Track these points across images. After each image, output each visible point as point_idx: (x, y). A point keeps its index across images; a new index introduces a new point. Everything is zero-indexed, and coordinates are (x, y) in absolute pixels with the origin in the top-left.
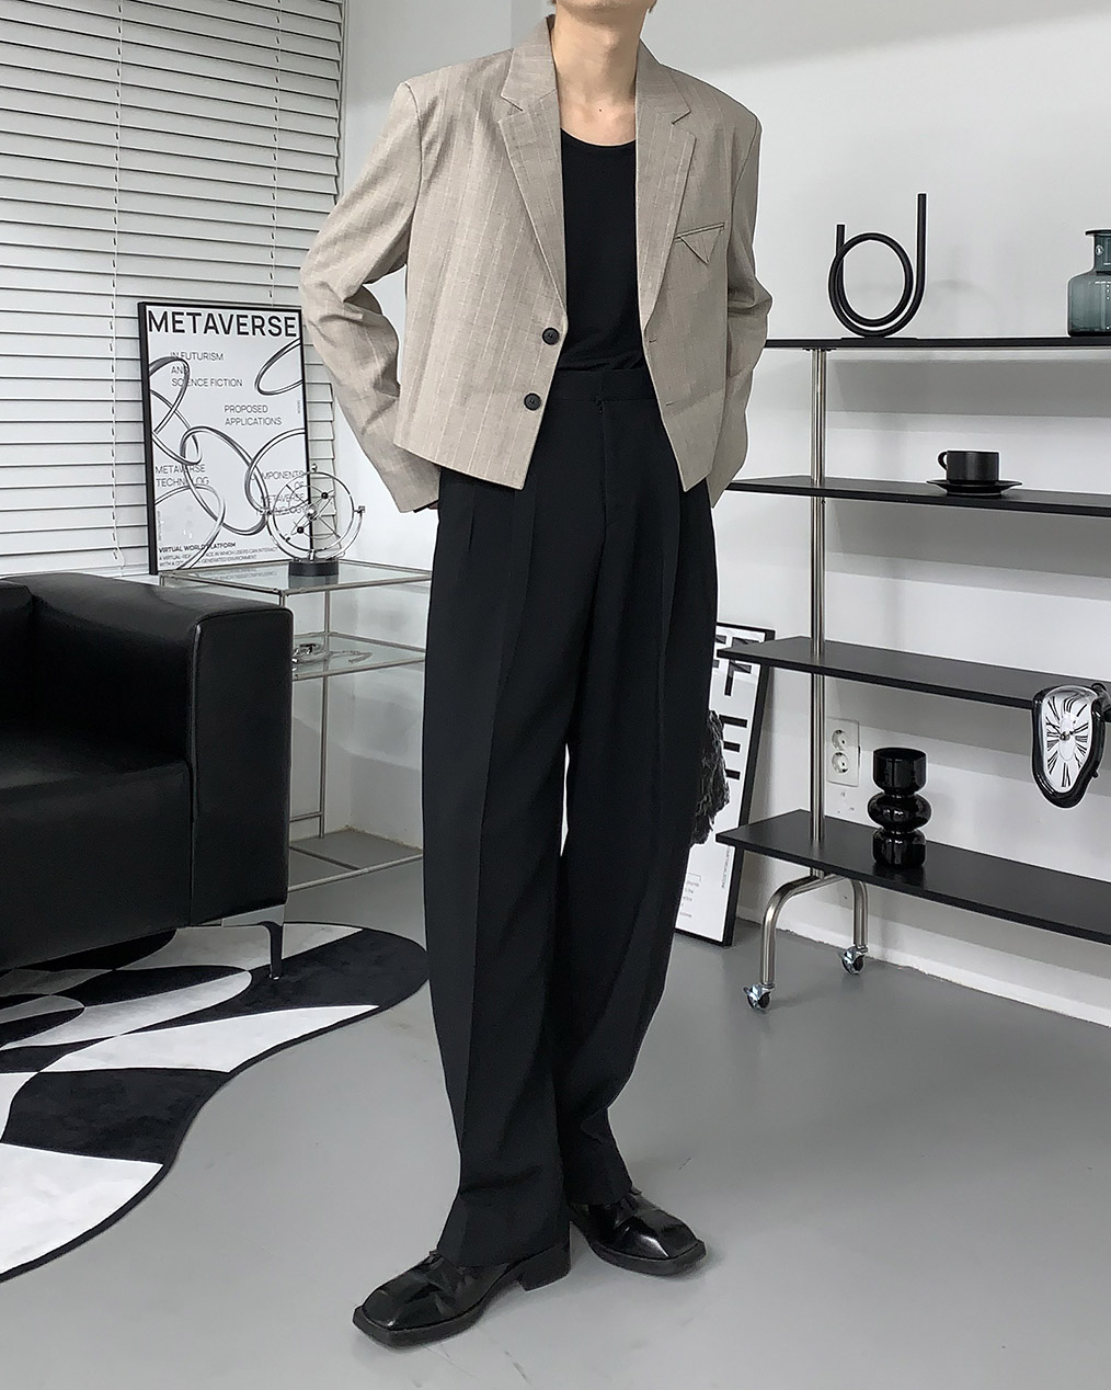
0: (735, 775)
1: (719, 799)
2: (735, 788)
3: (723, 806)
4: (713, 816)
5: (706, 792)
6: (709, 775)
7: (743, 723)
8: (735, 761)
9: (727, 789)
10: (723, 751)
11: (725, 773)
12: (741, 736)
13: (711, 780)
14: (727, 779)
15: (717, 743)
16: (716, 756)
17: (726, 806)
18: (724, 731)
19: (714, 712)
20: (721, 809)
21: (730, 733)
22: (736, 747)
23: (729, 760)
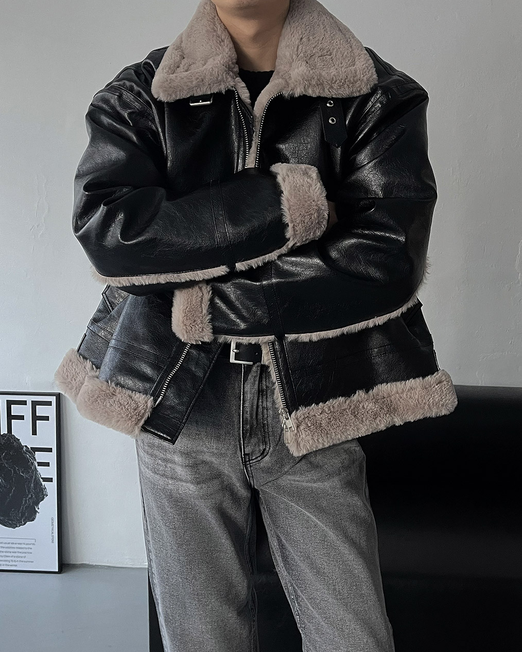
0: (50, 480)
1: (40, 495)
2: (51, 488)
3: (44, 498)
4: (37, 505)
6: (29, 484)
7: (50, 450)
8: (51, 472)
9: (45, 489)
10: (38, 468)
11: (41, 481)
12: (52, 458)
13: (31, 487)
14: (42, 484)
15: (32, 464)
16: (32, 474)
17: (46, 499)
18: (36, 456)
19: (26, 447)
20: (43, 500)
21: (40, 457)
22: (47, 464)
23: (43, 472)
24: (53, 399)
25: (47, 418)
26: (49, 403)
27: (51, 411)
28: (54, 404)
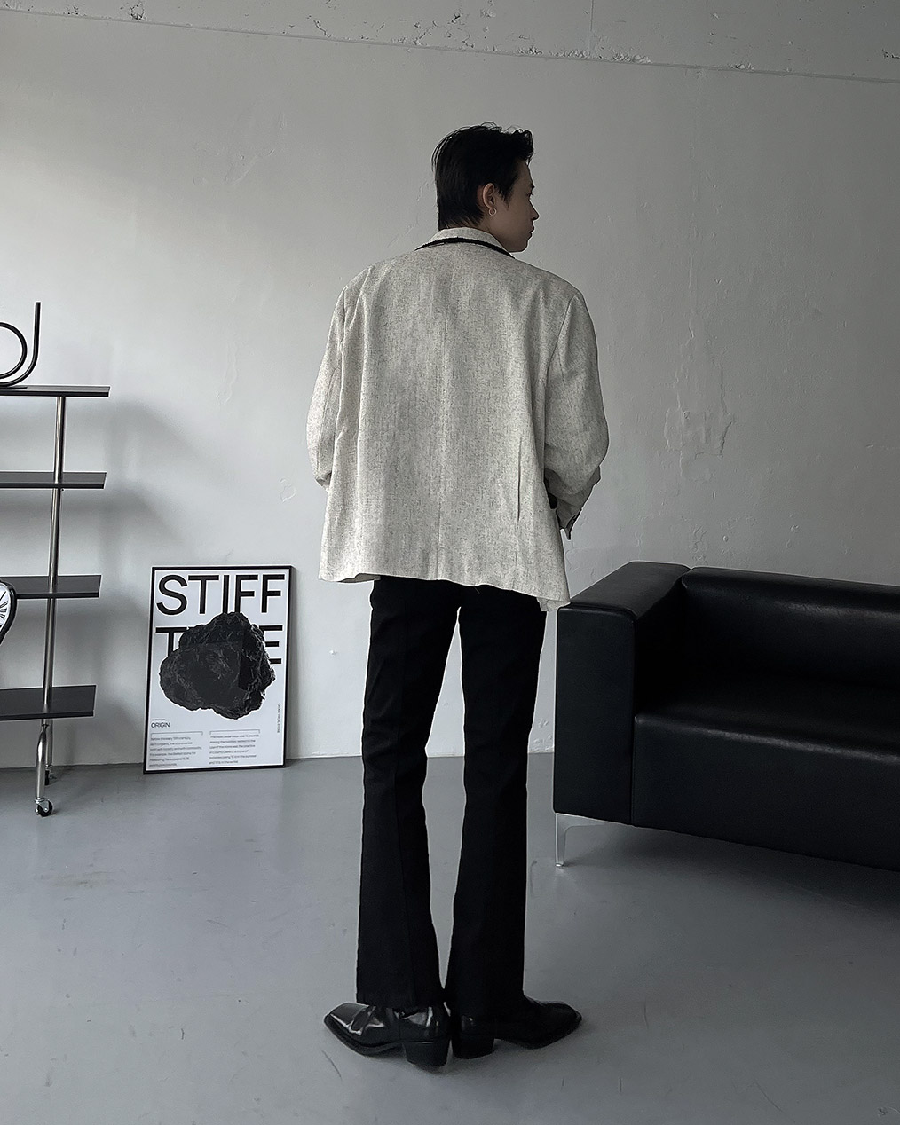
0: (278, 661)
1: (267, 677)
2: (279, 671)
3: (271, 682)
4: (263, 690)
5: (255, 677)
6: (256, 666)
7: (280, 628)
8: (278, 653)
9: (273, 671)
10: (266, 648)
11: (269, 662)
12: (280, 637)
13: (259, 668)
14: (271, 666)
15: (260, 644)
16: (260, 654)
17: (273, 683)
18: (264, 635)
19: (254, 625)
20: (269, 684)
21: (269, 636)
22: (276, 644)
23: (271, 653)
24: (286, 572)
25: (278, 594)
26: (282, 577)
27: (282, 586)
28: (287, 577)
